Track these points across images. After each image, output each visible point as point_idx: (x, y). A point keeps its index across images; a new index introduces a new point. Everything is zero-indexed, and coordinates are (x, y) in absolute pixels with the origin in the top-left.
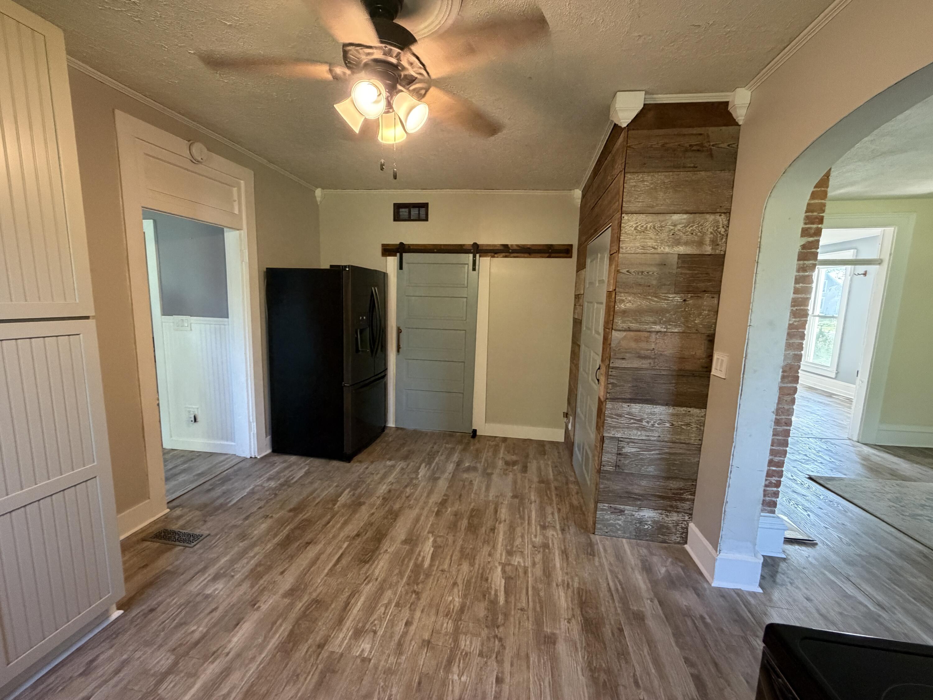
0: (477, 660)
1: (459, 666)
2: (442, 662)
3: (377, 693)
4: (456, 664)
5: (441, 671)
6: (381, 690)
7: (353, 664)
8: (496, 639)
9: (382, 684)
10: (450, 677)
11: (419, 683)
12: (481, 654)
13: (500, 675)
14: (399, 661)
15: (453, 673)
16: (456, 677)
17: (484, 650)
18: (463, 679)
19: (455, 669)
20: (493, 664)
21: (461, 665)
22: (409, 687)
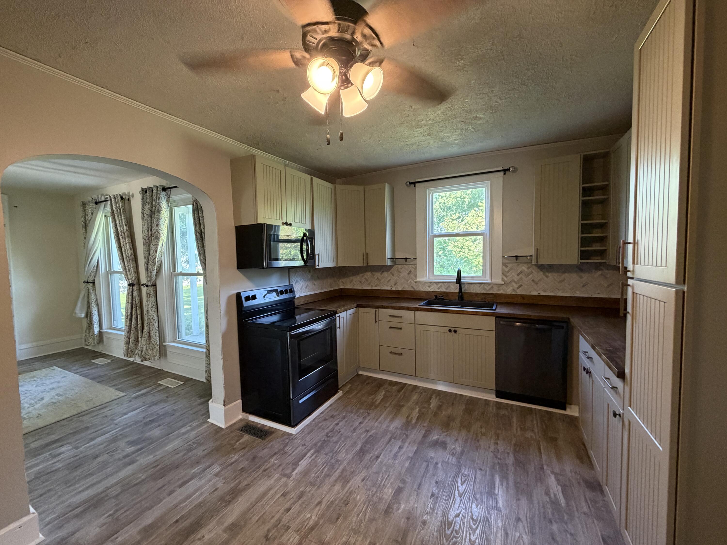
0: (293, 526)
1: (308, 524)
2: (318, 528)
3: (366, 520)
4: (308, 526)
5: (321, 523)
6: (363, 521)
7: (382, 543)
8: (269, 537)
9: (362, 525)
10: (317, 518)
11: (338, 518)
12: (289, 527)
13: (285, 513)
14: (348, 538)
15: (314, 520)
16: (313, 518)
17: (284, 531)
18: (309, 516)
19: (311, 523)
20: (284, 521)
21: (306, 524)
22: (345, 518)
